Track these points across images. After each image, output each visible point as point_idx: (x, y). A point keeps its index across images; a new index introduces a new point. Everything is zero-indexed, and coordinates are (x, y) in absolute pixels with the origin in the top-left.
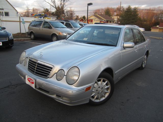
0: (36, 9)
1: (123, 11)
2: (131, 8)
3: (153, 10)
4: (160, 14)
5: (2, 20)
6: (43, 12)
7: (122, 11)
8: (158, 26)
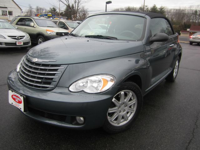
0: (41, 9)
1: (147, 11)
2: (157, 7)
3: (183, 10)
4: (191, 16)
5: (9, 20)
6: (49, 11)
7: (145, 11)
8: (188, 30)
